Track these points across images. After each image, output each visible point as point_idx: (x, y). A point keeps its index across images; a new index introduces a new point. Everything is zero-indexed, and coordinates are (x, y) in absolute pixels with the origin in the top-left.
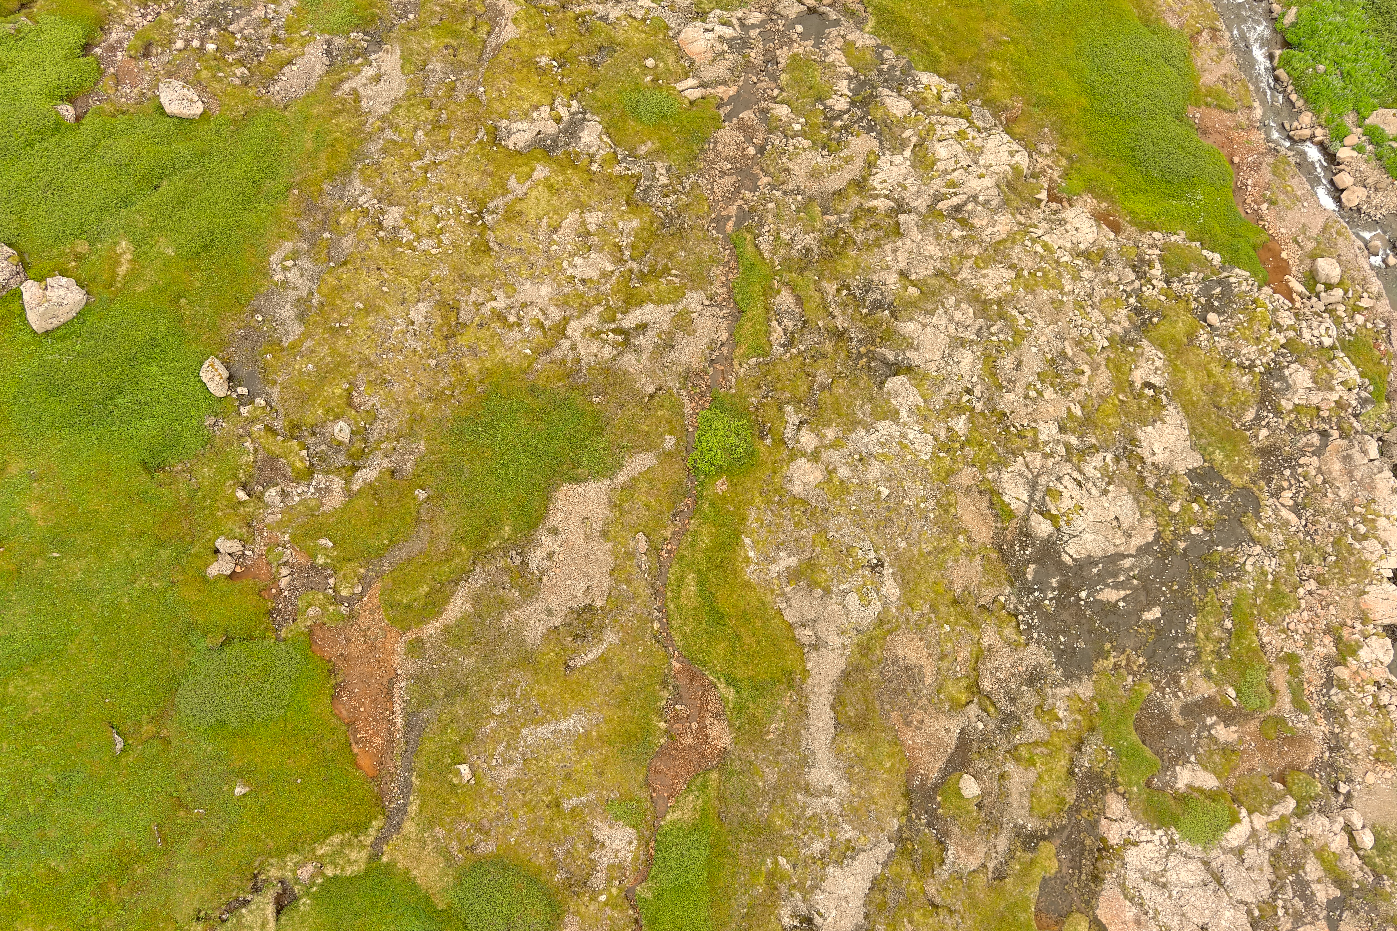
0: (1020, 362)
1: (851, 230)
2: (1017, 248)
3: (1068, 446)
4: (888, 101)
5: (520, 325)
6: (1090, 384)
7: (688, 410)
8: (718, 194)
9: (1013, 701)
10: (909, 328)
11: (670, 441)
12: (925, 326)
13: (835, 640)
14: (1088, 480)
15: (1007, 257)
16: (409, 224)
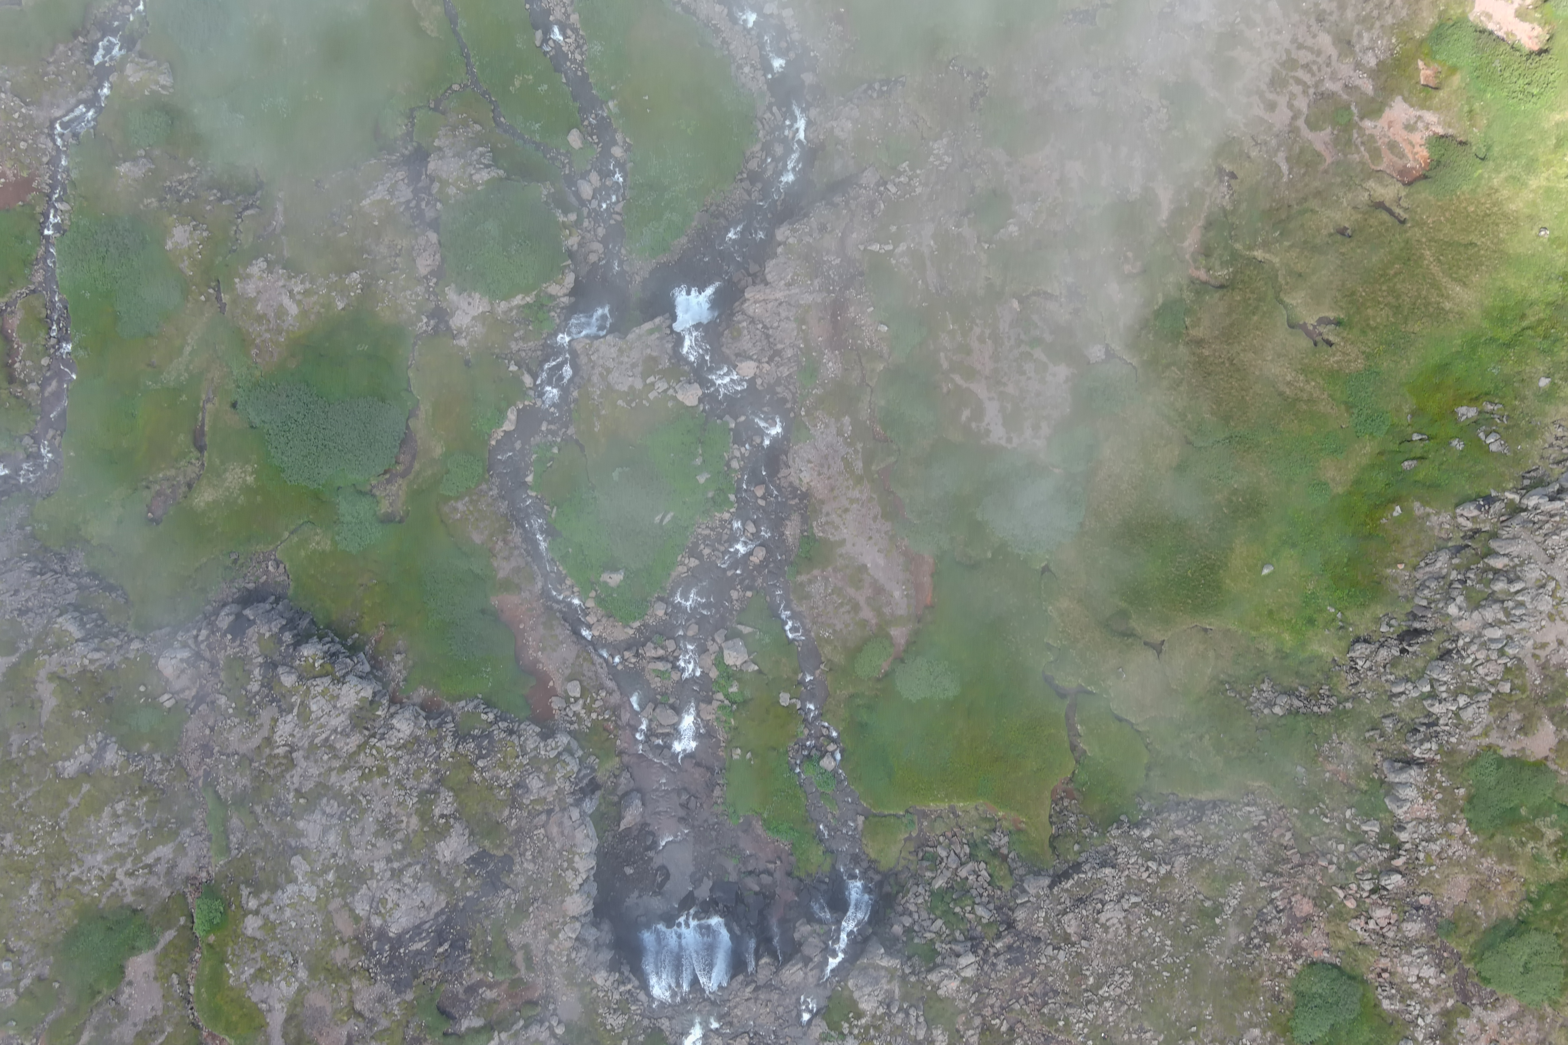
0: (363, 829)
1: (267, 770)
2: (362, 755)
3: (393, 870)
4: (282, 678)
5: (89, 881)
6: (408, 826)
7: (190, 900)
8: (192, 766)
9: (371, 1012)
10: (301, 824)
11: (182, 920)
12: (309, 822)
13: (278, 1006)
14: (405, 885)
15: (357, 762)
16: (18, 842)
